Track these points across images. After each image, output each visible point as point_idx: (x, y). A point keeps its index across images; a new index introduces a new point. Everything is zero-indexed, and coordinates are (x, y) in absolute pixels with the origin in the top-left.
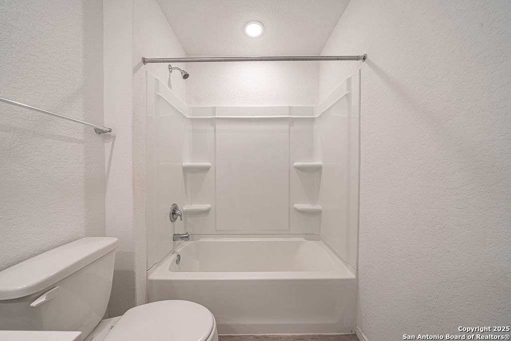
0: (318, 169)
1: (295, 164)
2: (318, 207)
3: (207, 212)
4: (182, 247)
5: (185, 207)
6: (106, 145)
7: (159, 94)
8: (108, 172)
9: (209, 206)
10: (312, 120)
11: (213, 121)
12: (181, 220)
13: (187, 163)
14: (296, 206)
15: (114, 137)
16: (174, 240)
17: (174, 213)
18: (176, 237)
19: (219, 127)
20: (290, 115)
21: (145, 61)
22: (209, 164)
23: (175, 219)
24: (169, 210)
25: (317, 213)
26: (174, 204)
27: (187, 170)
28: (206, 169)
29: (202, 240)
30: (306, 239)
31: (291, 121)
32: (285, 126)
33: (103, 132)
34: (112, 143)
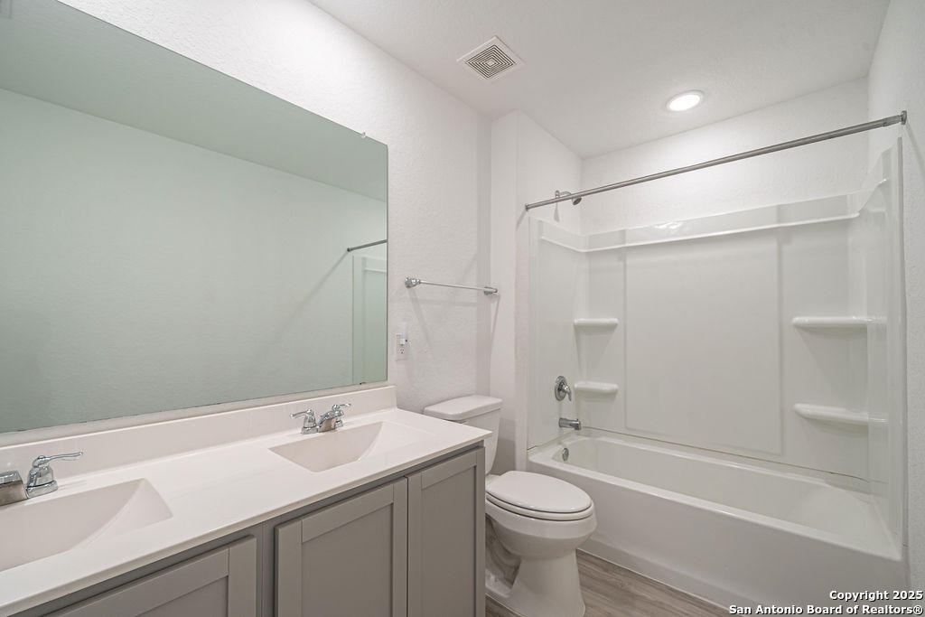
0: (859, 331)
1: (797, 319)
2: (863, 416)
3: (611, 395)
4: (573, 440)
5: (575, 384)
6: (492, 305)
7: (543, 237)
8: (494, 331)
9: (615, 386)
10: (845, 224)
11: (622, 253)
12: (570, 399)
13: (582, 319)
14: (799, 407)
15: (499, 297)
16: (560, 426)
17: (560, 389)
18: (563, 423)
19: (631, 260)
20: (779, 222)
21: (527, 208)
22: (615, 320)
23: (563, 398)
24: (554, 384)
25: (861, 429)
26: (561, 377)
27: (580, 329)
28: (611, 328)
29: (604, 439)
30: (830, 484)
31: (784, 234)
32: (771, 246)
33: (490, 293)
34: (496, 303)
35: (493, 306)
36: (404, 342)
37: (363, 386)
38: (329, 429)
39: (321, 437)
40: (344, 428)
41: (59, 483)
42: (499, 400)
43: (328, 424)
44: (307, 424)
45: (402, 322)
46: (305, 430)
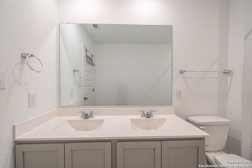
8: (229, 90)
15: (232, 74)
33: (227, 73)
34: (231, 76)
35: (229, 78)
36: (178, 93)
37: (162, 106)
38: (149, 117)
39: (145, 119)
40: (153, 118)
41: (94, 116)
42: (229, 121)
43: (148, 116)
44: (142, 115)
45: (178, 85)
46: (142, 116)
